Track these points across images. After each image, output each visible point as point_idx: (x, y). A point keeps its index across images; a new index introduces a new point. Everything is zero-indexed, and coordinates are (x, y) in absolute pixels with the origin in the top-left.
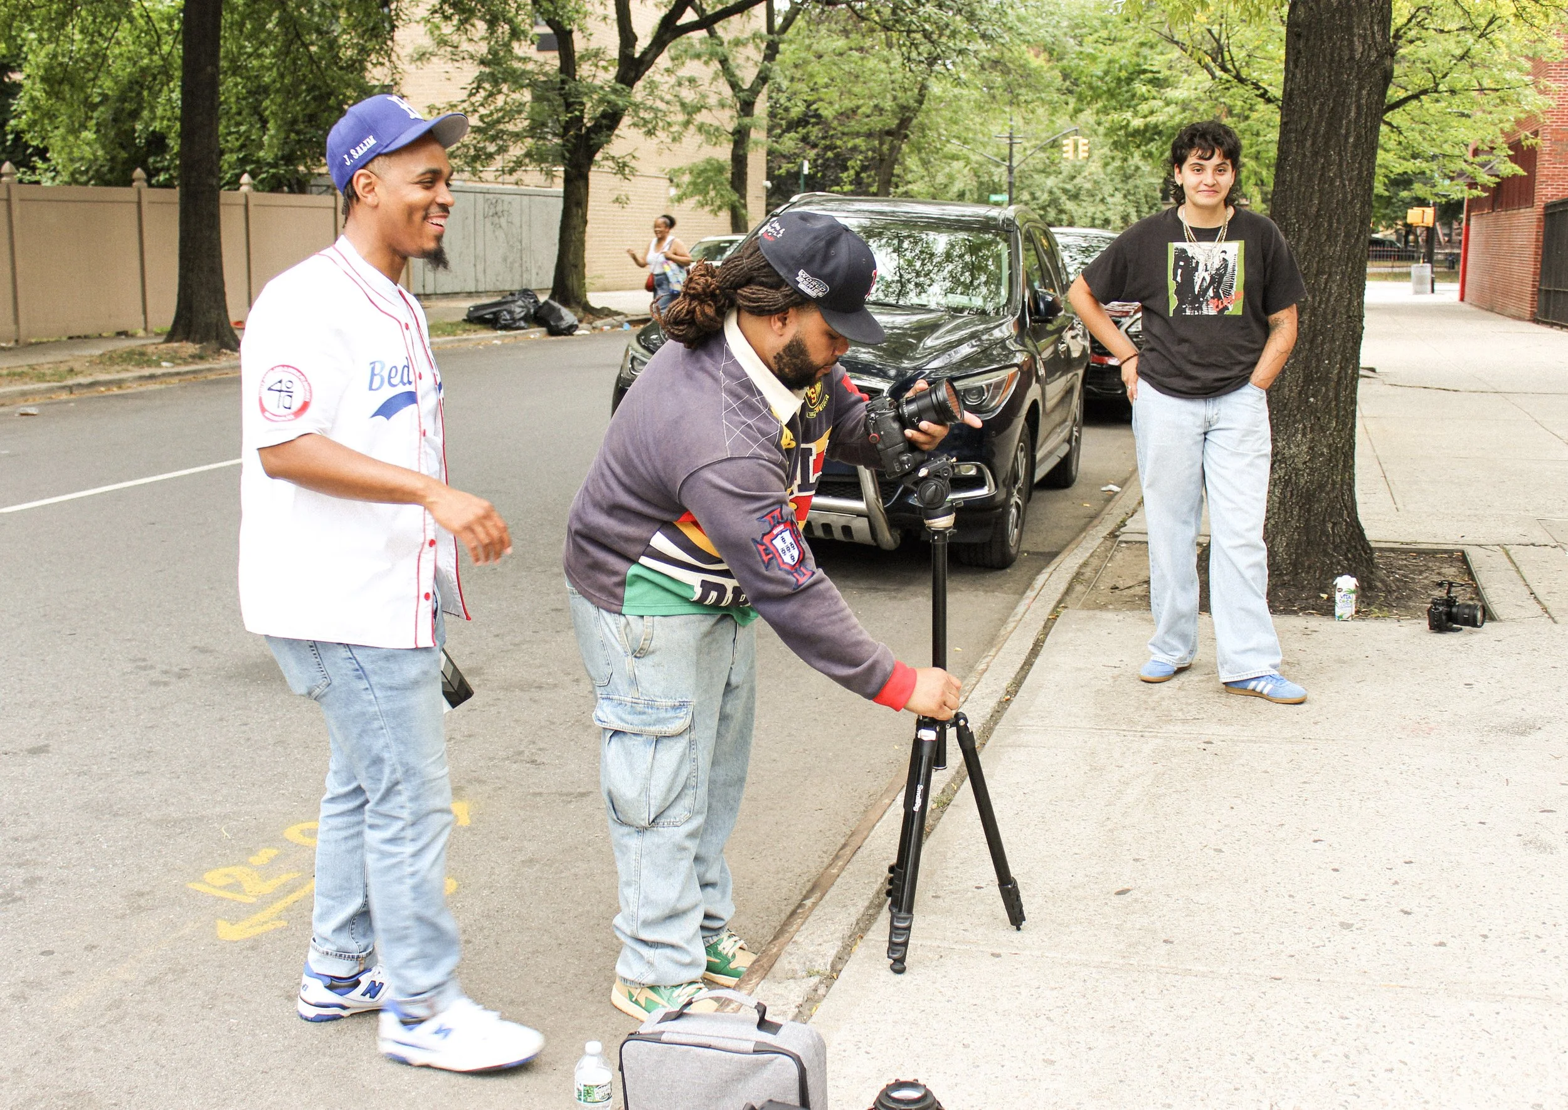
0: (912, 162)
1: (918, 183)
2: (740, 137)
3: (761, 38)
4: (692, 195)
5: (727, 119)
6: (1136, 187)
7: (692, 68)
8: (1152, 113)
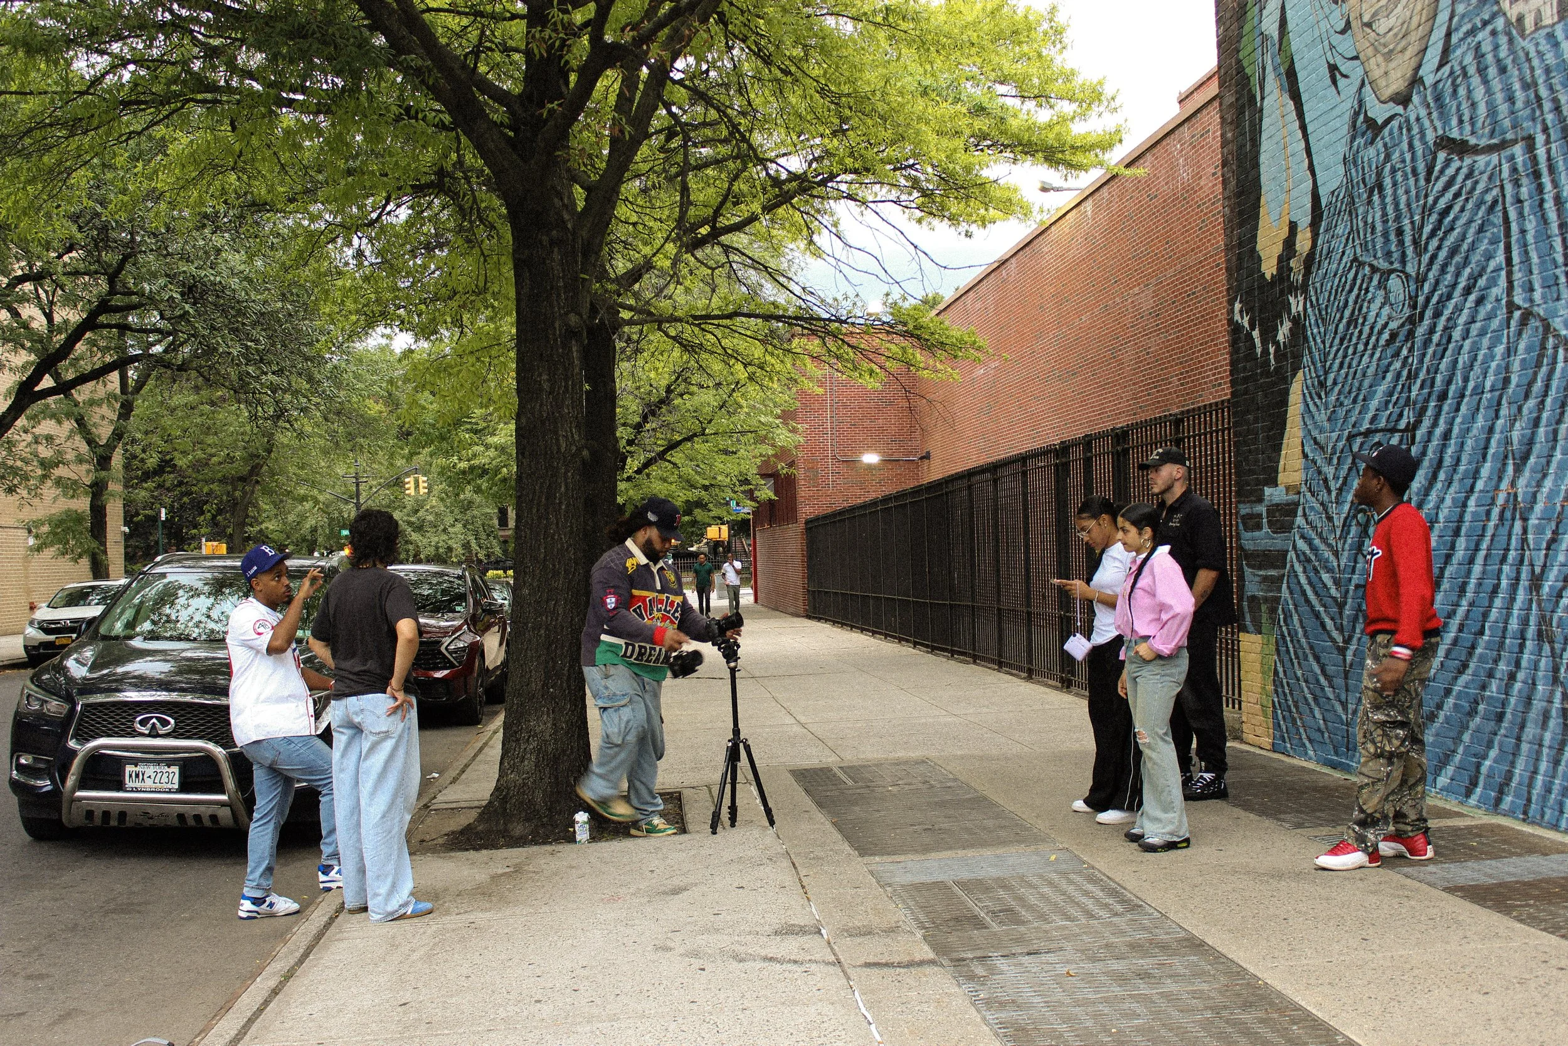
0: (265, 504)
1: (273, 522)
2: (98, 490)
3: (115, 397)
4: (52, 544)
5: (84, 474)
6: (474, 517)
7: (47, 427)
8: (475, 455)
